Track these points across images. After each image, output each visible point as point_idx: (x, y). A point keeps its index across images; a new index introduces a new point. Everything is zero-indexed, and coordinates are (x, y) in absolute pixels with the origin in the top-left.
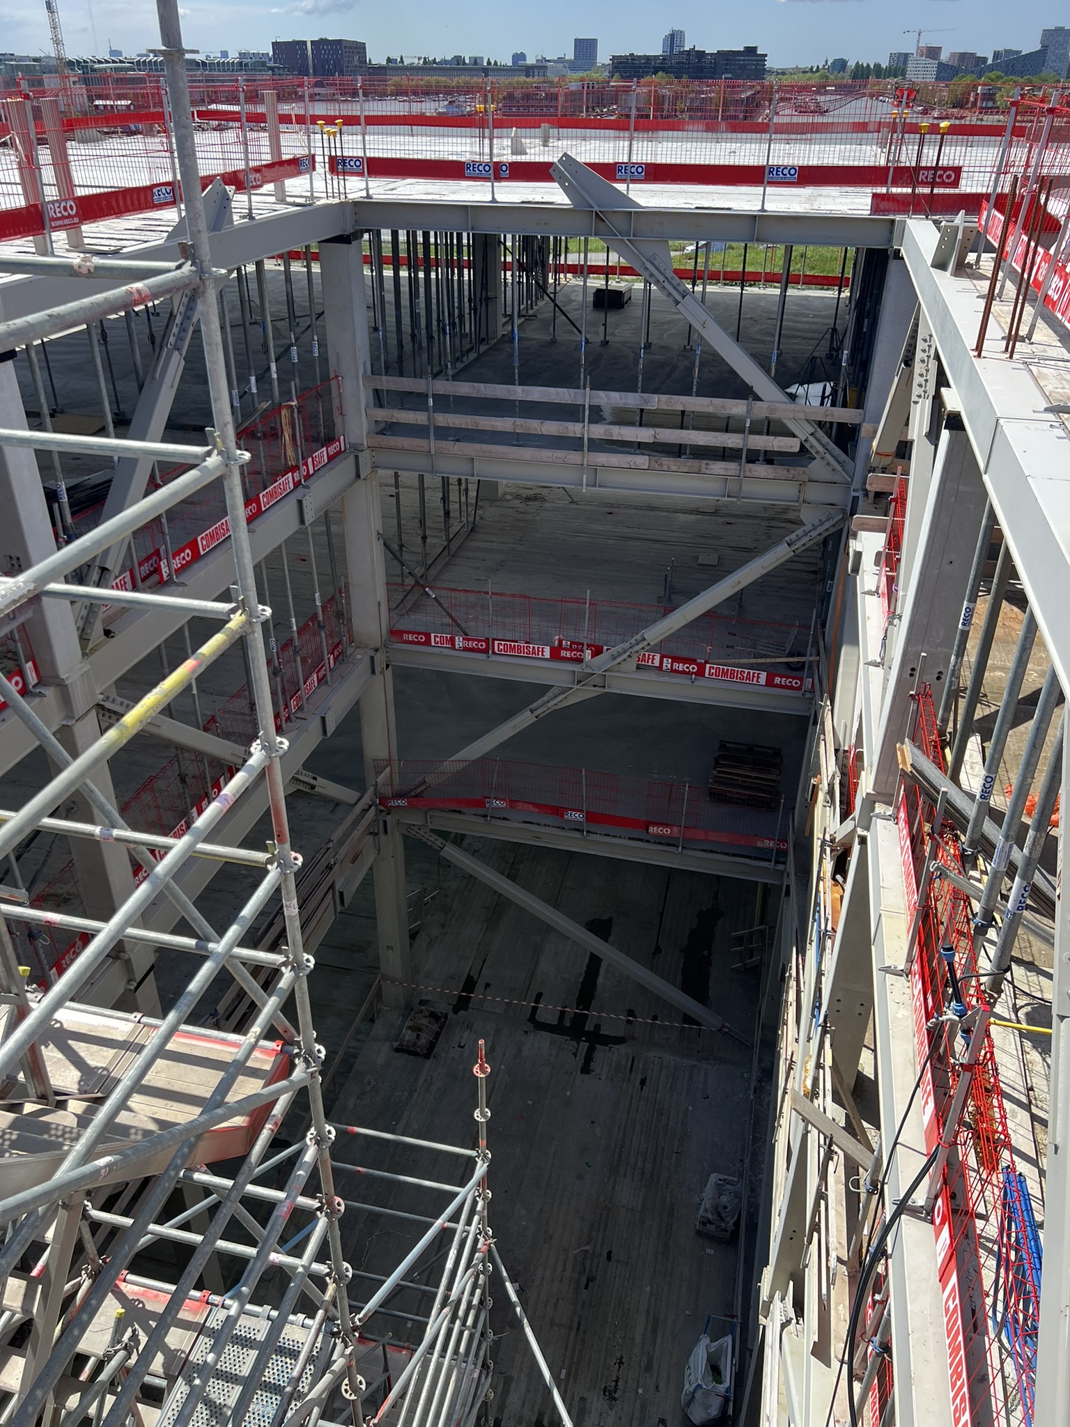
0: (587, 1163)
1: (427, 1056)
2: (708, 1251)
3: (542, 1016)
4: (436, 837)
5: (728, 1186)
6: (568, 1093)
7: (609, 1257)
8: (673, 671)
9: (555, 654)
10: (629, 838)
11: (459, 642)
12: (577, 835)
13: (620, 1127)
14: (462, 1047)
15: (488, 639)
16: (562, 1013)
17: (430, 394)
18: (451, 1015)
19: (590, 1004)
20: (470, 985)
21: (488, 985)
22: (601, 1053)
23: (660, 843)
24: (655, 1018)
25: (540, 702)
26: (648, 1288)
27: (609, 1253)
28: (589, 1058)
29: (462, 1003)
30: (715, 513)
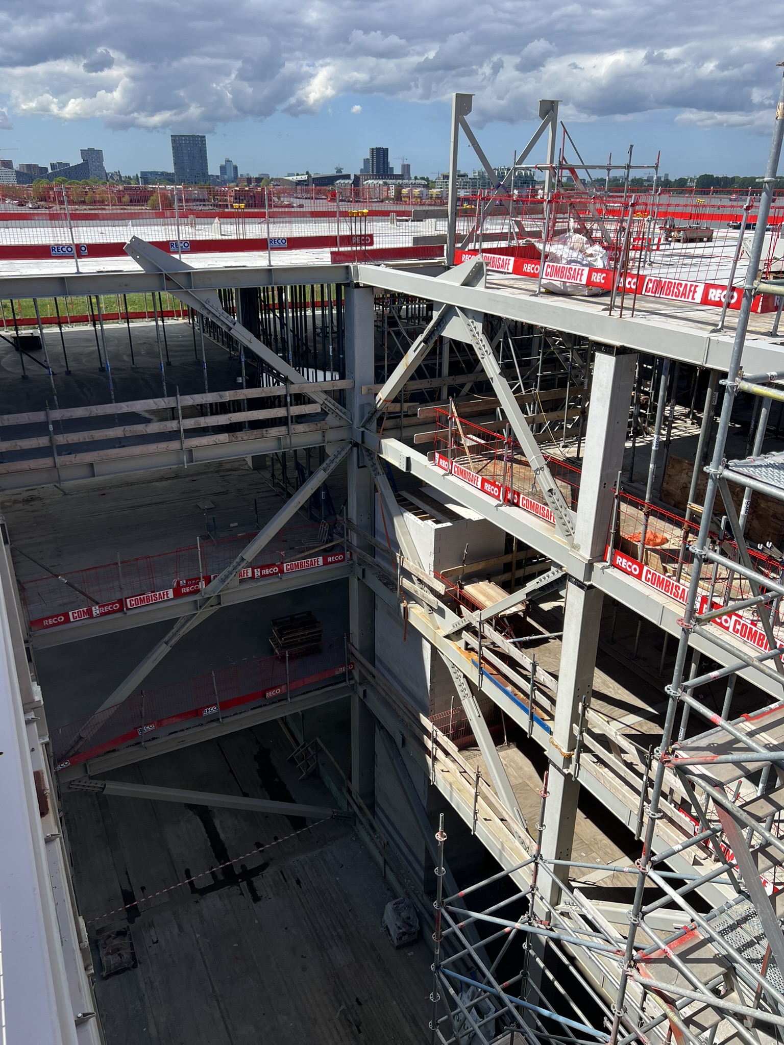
0: (302, 957)
1: (135, 966)
2: (409, 954)
3: (199, 885)
4: (96, 781)
5: (401, 906)
6: (256, 922)
7: (359, 1003)
8: (262, 576)
9: (178, 593)
10: (252, 709)
11: (96, 610)
12: (215, 724)
13: (305, 919)
14: (157, 942)
15: (121, 600)
16: (213, 873)
17: (50, 421)
18: (131, 926)
19: (227, 856)
20: (128, 897)
21: (143, 888)
22: (257, 882)
23: (273, 703)
24: (276, 839)
25: (170, 634)
26: (394, 1003)
27: (357, 1000)
28: (253, 890)
29: (133, 913)
30: (177, 477)
